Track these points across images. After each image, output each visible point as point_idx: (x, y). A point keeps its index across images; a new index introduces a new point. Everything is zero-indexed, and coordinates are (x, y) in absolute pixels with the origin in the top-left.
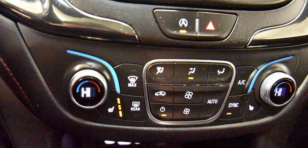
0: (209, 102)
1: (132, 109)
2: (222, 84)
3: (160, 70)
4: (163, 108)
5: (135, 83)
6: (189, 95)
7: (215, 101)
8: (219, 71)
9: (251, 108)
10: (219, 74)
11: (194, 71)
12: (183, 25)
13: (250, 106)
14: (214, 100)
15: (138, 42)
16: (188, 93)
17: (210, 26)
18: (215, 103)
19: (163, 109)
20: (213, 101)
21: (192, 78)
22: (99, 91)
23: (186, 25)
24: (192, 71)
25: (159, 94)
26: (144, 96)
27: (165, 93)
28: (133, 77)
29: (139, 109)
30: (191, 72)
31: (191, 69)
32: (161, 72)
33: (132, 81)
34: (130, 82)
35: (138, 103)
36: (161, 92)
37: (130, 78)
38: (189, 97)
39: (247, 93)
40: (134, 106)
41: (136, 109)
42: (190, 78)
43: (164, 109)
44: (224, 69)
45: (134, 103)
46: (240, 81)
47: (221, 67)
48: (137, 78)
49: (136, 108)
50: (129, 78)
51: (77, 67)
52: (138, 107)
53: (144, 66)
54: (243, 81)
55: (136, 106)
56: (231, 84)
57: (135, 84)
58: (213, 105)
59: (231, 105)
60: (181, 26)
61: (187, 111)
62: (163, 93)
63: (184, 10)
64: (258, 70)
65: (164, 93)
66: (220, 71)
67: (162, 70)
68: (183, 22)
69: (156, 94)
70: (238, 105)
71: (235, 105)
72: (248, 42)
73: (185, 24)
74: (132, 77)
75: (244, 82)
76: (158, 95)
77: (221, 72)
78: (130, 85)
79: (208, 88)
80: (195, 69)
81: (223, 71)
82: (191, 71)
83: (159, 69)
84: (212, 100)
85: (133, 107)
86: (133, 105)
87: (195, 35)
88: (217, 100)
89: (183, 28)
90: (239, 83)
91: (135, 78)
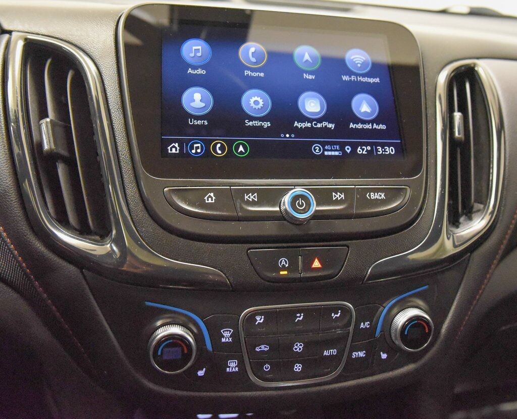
0: (326, 353)
1: (228, 369)
2: (339, 330)
3: (260, 319)
4: (267, 365)
5: (230, 337)
6: (298, 347)
7: (334, 352)
8: (333, 314)
9: (384, 356)
10: (334, 318)
11: (302, 317)
12: (283, 265)
13: (382, 353)
14: (332, 351)
15: (231, 289)
16: (297, 345)
17: (316, 264)
18: (334, 354)
23: (287, 265)
24: (300, 317)
25: (260, 348)
26: (242, 352)
28: (228, 331)
29: (237, 369)
30: (298, 319)
31: (298, 315)
32: (261, 321)
33: (227, 335)
34: (223, 337)
35: (235, 362)
36: (263, 347)
37: (224, 331)
38: (299, 350)
39: (375, 337)
40: (231, 365)
41: (234, 370)
43: (268, 367)
44: (340, 311)
45: (230, 362)
46: (362, 323)
47: (335, 309)
48: (232, 331)
49: (234, 368)
50: (222, 331)
51: (159, 323)
52: (236, 366)
53: (240, 316)
54: (367, 323)
55: (233, 366)
56: (351, 328)
57: (230, 339)
58: (331, 356)
59: (356, 355)
60: (281, 266)
61: (298, 368)
62: (265, 347)
63: (284, 247)
64: (384, 307)
65: (267, 347)
67: (262, 319)
68: (283, 262)
69: (258, 349)
70: (364, 353)
71: (361, 354)
72: (365, 276)
73: (285, 264)
74: (226, 331)
75: (368, 325)
76: (260, 350)
77: (336, 315)
78: (223, 340)
79: (320, 336)
80: (302, 314)
81: (339, 314)
82: (298, 317)
83: (258, 318)
84: (329, 351)
85: (229, 367)
86: (229, 365)
87: (298, 276)
88: (336, 350)
89: (284, 268)
90: (362, 326)
91: (230, 331)
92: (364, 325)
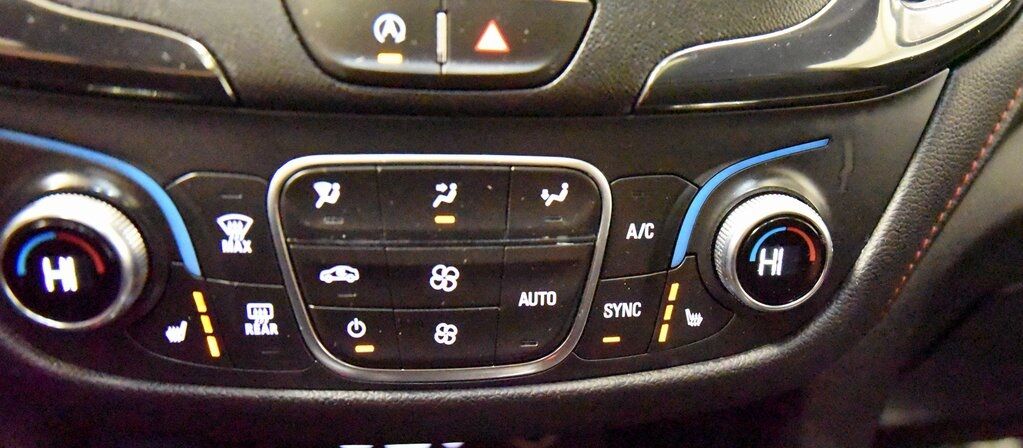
0: (526, 300)
1: (249, 328)
2: (564, 238)
3: (327, 193)
4: (356, 323)
5: (247, 238)
6: (444, 279)
7: (549, 297)
8: (545, 192)
9: (694, 319)
10: (548, 204)
11: (453, 193)
12: (390, 36)
13: (688, 311)
14: (542, 294)
16: (439, 272)
17: (492, 39)
18: (549, 303)
19: (357, 328)
20: (539, 297)
21: (449, 220)
22: (100, 268)
23: (400, 37)
24: (446, 193)
25: (334, 274)
26: (283, 284)
27: (356, 271)
28: (237, 220)
29: (274, 329)
30: (441, 198)
31: (441, 187)
32: (333, 199)
34: (227, 238)
35: (268, 309)
36: (340, 270)
37: (226, 223)
38: (449, 286)
39: (669, 268)
41: (265, 330)
42: (440, 220)
44: (565, 186)
45: (252, 309)
46: (632, 226)
47: (553, 179)
48: (250, 221)
49: (265, 327)
50: (220, 221)
52: (271, 321)
53: (269, 180)
54: (646, 227)
55: (261, 319)
56: (601, 236)
57: (248, 243)
58: (541, 311)
59: (613, 310)
60: (381, 38)
61: (446, 334)
62: (348, 272)
64: (699, 187)
65: (354, 273)
66: (550, 193)
67: (336, 194)
68: (390, 26)
69: (326, 276)
70: (638, 309)
71: (630, 310)
72: (639, 94)
73: (395, 34)
74: (232, 221)
75: (650, 230)
76: (332, 278)
77: (554, 197)
78: (228, 247)
79: (512, 251)
80: (454, 186)
81: (564, 194)
82: (440, 193)
83: (322, 188)
84: (536, 294)
85: (252, 322)
86: (250, 316)
87: (435, 69)
88: (554, 294)
89: (390, 45)
90: (632, 232)
91: (244, 223)
92: (641, 231)
